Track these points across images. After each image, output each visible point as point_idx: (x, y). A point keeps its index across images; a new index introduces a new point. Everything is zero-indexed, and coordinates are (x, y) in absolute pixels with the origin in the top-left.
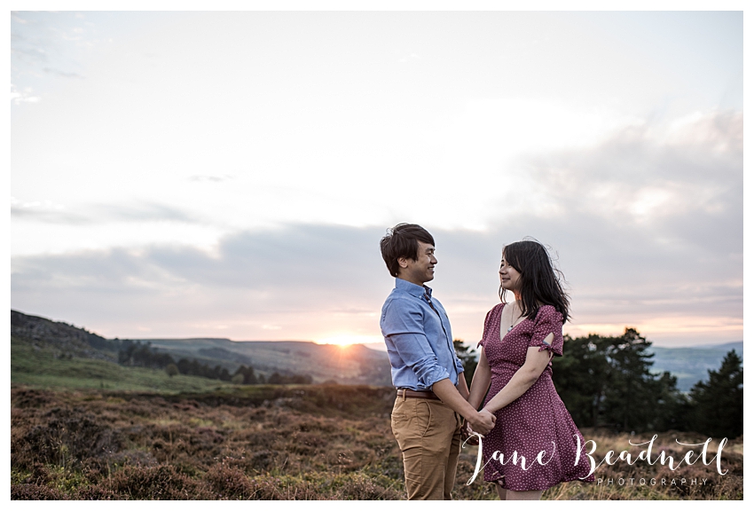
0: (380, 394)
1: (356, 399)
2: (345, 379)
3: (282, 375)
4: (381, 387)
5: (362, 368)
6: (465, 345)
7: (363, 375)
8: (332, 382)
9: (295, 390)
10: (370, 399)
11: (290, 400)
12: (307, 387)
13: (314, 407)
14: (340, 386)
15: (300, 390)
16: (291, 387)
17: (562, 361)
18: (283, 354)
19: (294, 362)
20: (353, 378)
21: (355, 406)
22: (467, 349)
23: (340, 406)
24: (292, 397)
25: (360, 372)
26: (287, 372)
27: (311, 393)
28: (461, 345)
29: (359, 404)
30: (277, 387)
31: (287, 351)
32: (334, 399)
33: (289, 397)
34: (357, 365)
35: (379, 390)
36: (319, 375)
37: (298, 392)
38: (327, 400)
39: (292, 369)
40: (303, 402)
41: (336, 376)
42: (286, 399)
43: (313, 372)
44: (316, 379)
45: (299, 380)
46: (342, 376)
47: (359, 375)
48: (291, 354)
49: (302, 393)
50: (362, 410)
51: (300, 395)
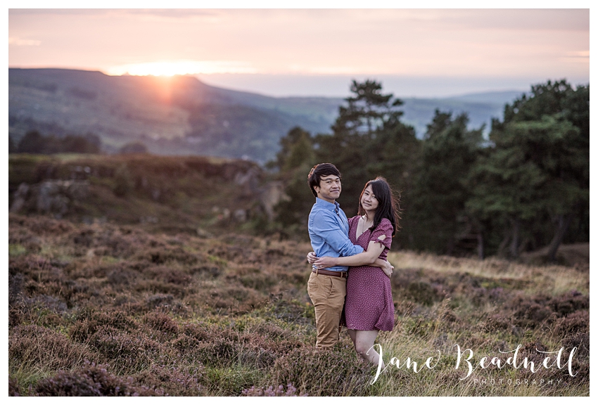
0: (228, 173)
1: (184, 181)
2: (162, 142)
3: (45, 133)
4: (229, 159)
5: (193, 121)
6: (384, 92)
7: (194, 134)
8: (139, 148)
9: (73, 164)
10: (210, 182)
11: (67, 184)
12: (95, 158)
13: (110, 197)
14: (156, 158)
15: (84, 165)
16: (66, 158)
17: (550, 129)
18: (44, 94)
19: (65, 109)
20: (177, 141)
21: (182, 196)
22: (388, 98)
23: (156, 194)
24: (69, 179)
25: (189, 129)
26: (51, 127)
27: (104, 171)
28: (377, 92)
29: (190, 192)
30: (40, 159)
31: (52, 89)
32: (145, 183)
33: (64, 179)
34: (185, 115)
35: (225, 165)
36: (113, 133)
37: (79, 169)
38: (132, 184)
39: (62, 123)
40: (90, 188)
41: (143, 137)
42: (59, 183)
43: (101, 129)
44: (106, 140)
45: (77, 144)
46: (155, 136)
47: (188, 135)
48: (60, 93)
49: (87, 170)
50: (195, 201)
51: (82, 176)
